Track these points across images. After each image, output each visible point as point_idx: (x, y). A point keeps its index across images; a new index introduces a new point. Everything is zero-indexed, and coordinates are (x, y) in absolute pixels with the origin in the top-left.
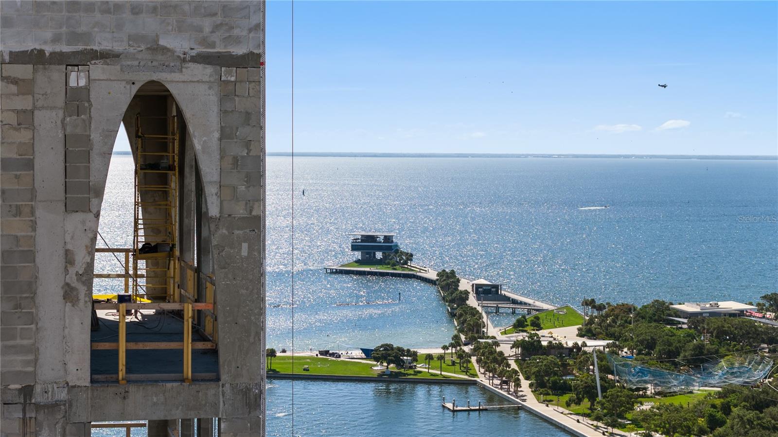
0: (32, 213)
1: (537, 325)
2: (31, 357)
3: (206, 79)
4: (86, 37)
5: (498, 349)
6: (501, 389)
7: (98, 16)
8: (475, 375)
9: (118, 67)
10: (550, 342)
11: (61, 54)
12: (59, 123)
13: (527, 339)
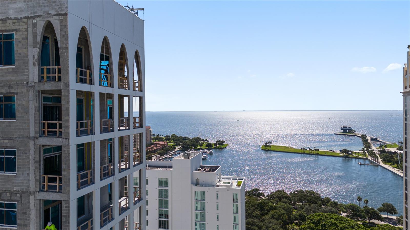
0: (28, 48)
1: (386, 147)
2: (28, 77)
3: (57, 19)
4: (36, 12)
5: (374, 152)
6: (374, 160)
7: (38, 8)
8: (368, 157)
9: (41, 18)
10: (388, 151)
11: (32, 16)
12: (32, 30)
13: (382, 150)
